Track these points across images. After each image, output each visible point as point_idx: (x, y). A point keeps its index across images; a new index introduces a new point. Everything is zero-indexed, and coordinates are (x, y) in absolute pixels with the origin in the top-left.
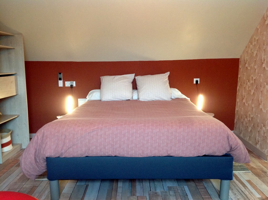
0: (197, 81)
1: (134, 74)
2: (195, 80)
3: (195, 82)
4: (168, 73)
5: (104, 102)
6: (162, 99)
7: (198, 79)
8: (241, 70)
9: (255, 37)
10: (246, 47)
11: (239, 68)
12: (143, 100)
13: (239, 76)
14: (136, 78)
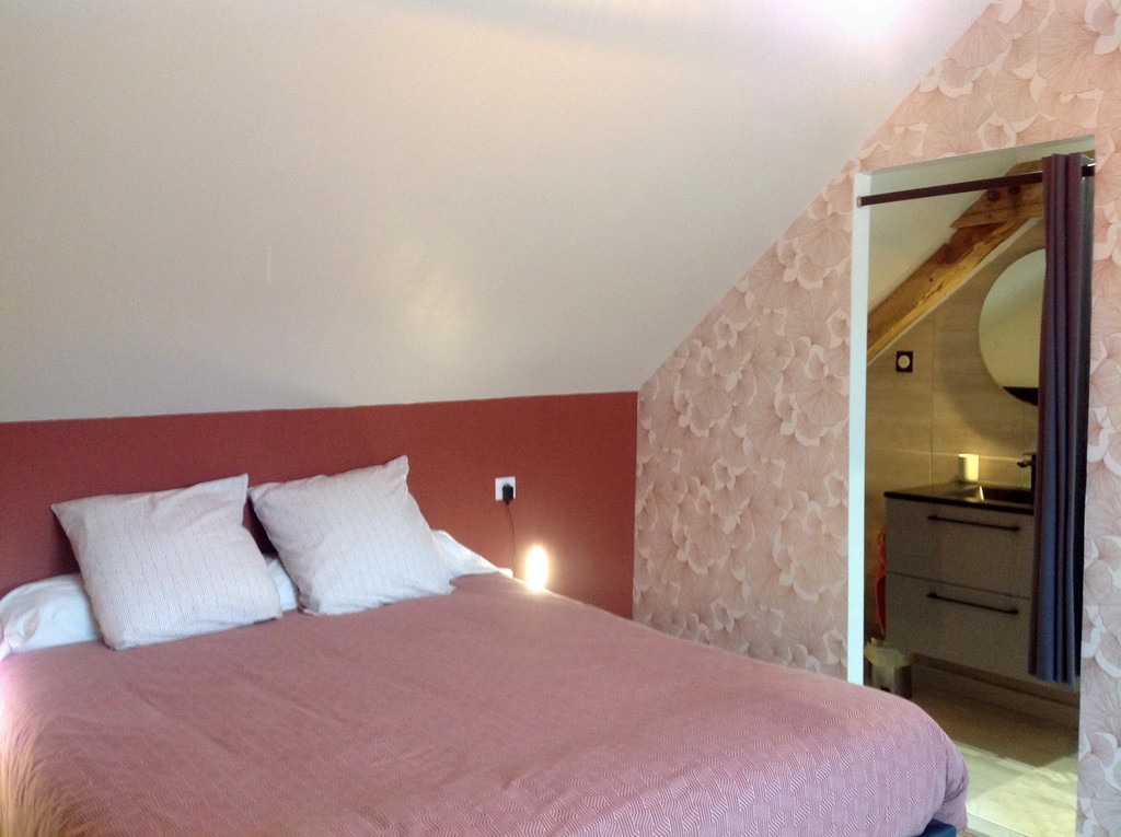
0: (507, 490)
1: (244, 479)
2: (500, 483)
3: (499, 495)
4: (401, 466)
5: (136, 651)
6: (422, 591)
7: (511, 481)
8: (652, 436)
9: (724, 319)
10: (676, 353)
11: (639, 428)
12: (338, 611)
13: (641, 459)
14: (257, 494)
